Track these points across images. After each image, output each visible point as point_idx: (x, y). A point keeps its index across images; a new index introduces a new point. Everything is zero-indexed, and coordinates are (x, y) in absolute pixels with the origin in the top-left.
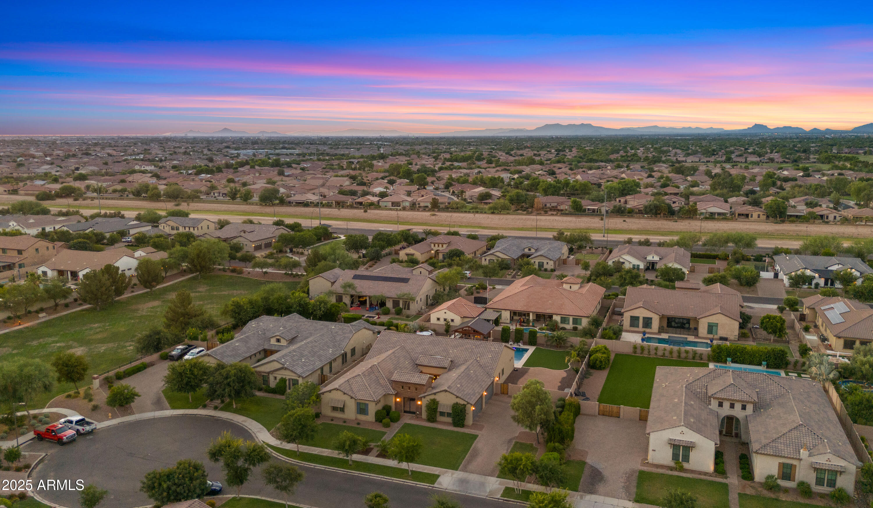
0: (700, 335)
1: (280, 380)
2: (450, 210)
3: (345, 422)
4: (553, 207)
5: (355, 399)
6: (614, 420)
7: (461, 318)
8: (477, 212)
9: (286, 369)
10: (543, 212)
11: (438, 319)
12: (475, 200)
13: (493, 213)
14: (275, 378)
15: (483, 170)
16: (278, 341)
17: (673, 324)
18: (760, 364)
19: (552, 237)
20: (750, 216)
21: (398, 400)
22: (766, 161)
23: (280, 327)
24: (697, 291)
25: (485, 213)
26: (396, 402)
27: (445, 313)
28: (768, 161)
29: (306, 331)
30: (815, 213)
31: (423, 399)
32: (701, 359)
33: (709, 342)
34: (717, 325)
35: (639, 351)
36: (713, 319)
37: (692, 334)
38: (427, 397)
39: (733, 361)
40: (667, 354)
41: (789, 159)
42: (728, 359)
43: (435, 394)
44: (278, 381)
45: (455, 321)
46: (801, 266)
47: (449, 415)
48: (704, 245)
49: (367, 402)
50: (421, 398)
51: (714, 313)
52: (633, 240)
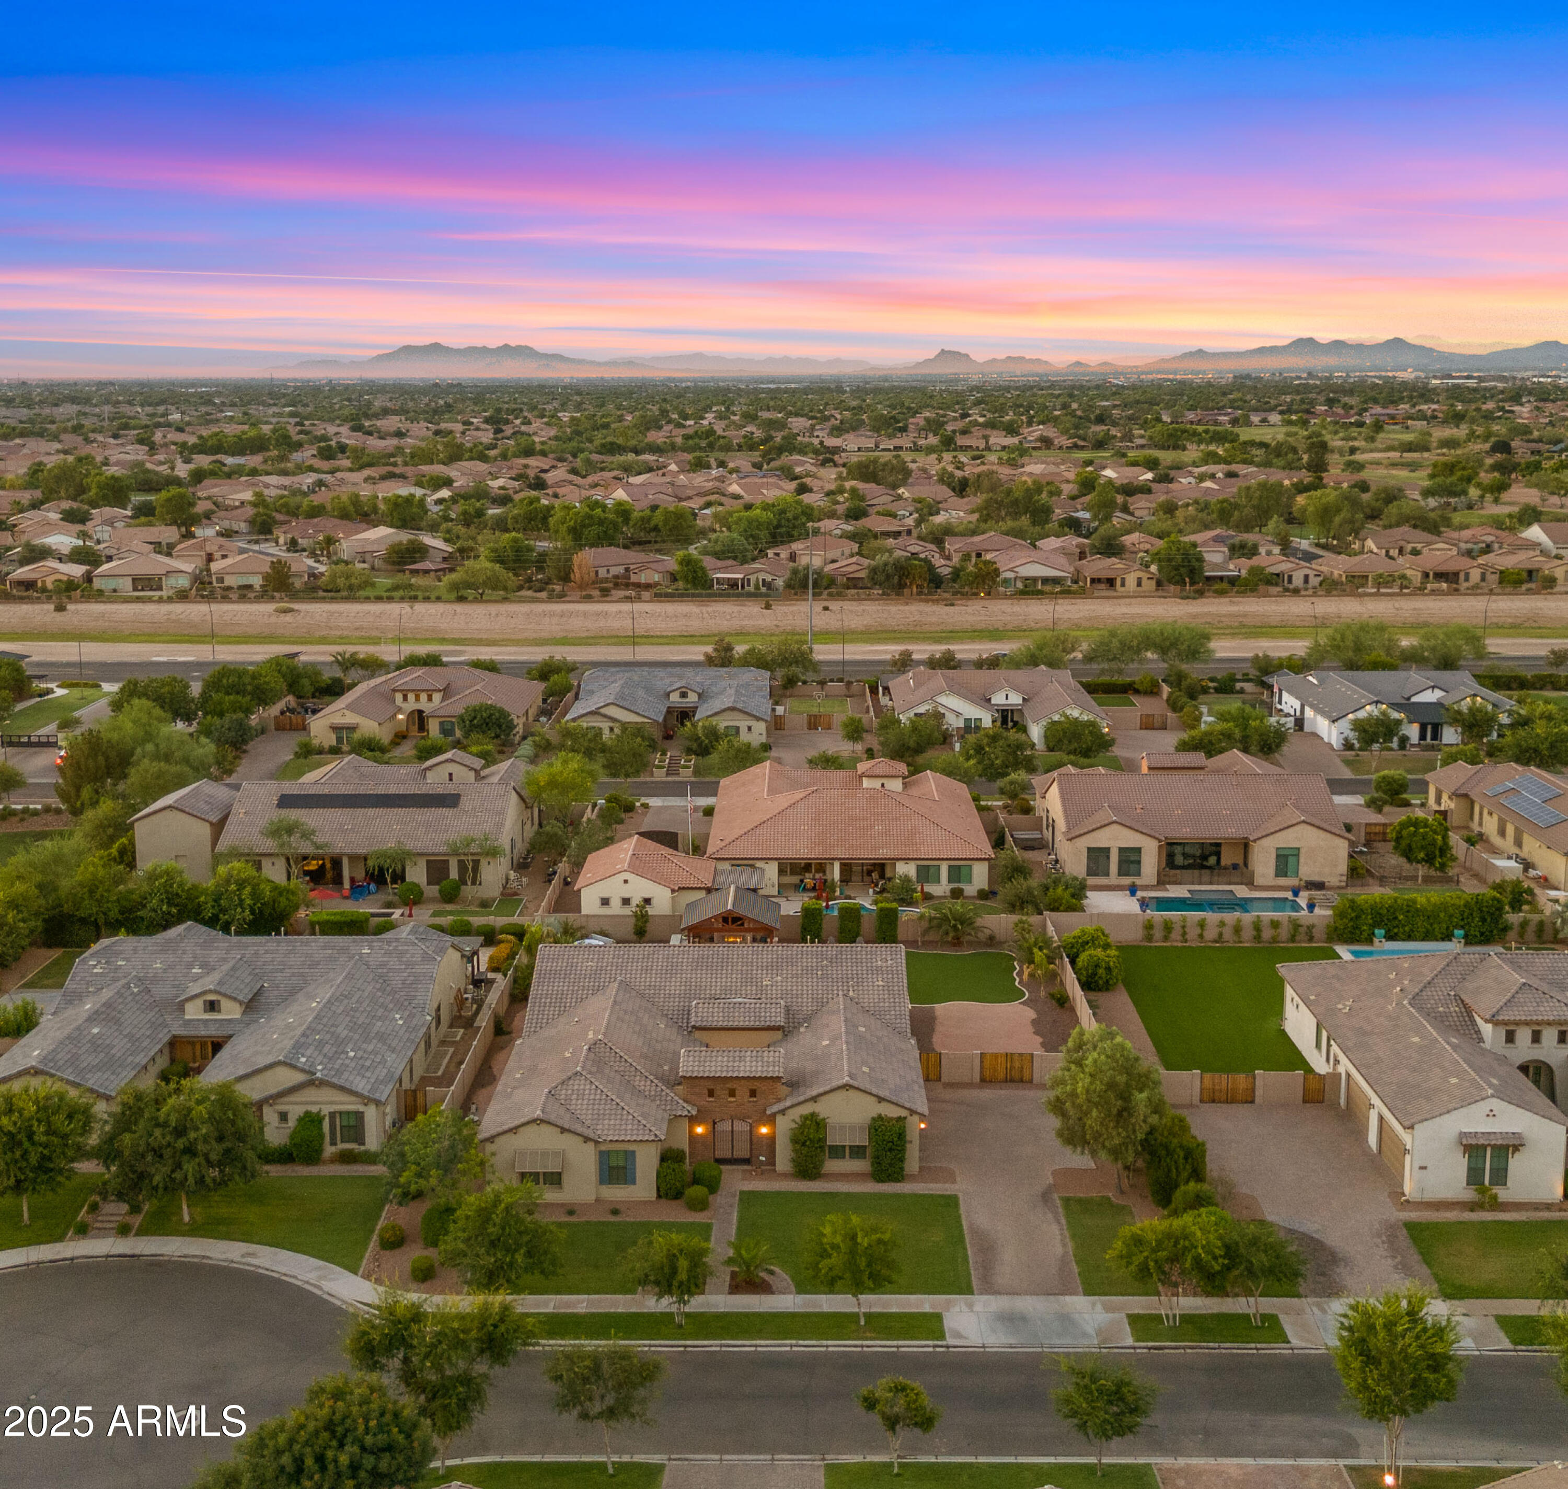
0: (1258, 881)
1: (300, 1120)
2: (321, 594)
3: (571, 1213)
4: (616, 577)
5: (597, 1142)
6: (1242, 1110)
7: (673, 891)
8: (415, 598)
9: (322, 1083)
10: (596, 593)
11: (605, 902)
12: (378, 563)
13: (461, 599)
14: (284, 1117)
15: (329, 476)
16: (212, 1006)
17: (1179, 860)
18: (1448, 937)
19: (702, 658)
20: (1118, 582)
21: (699, 1130)
22: (1033, 445)
23: (190, 966)
24: (1202, 772)
25: (438, 599)
26: (693, 1138)
27: (626, 882)
28: (1038, 444)
29: (281, 971)
30: (1263, 569)
31: (779, 1119)
32: (1311, 939)
33: (1289, 895)
34: (1296, 852)
35: (1158, 933)
36: (1287, 839)
37: (1238, 880)
38: (791, 1111)
39: (1390, 937)
40: (1228, 934)
41: (1084, 439)
42: (1376, 931)
43: (814, 1099)
44: (292, 1123)
45: (654, 902)
46: (1364, 697)
47: (857, 1152)
48: (1089, 659)
49: (631, 1147)
50: (774, 1115)
51: (1290, 823)
52: (914, 657)
